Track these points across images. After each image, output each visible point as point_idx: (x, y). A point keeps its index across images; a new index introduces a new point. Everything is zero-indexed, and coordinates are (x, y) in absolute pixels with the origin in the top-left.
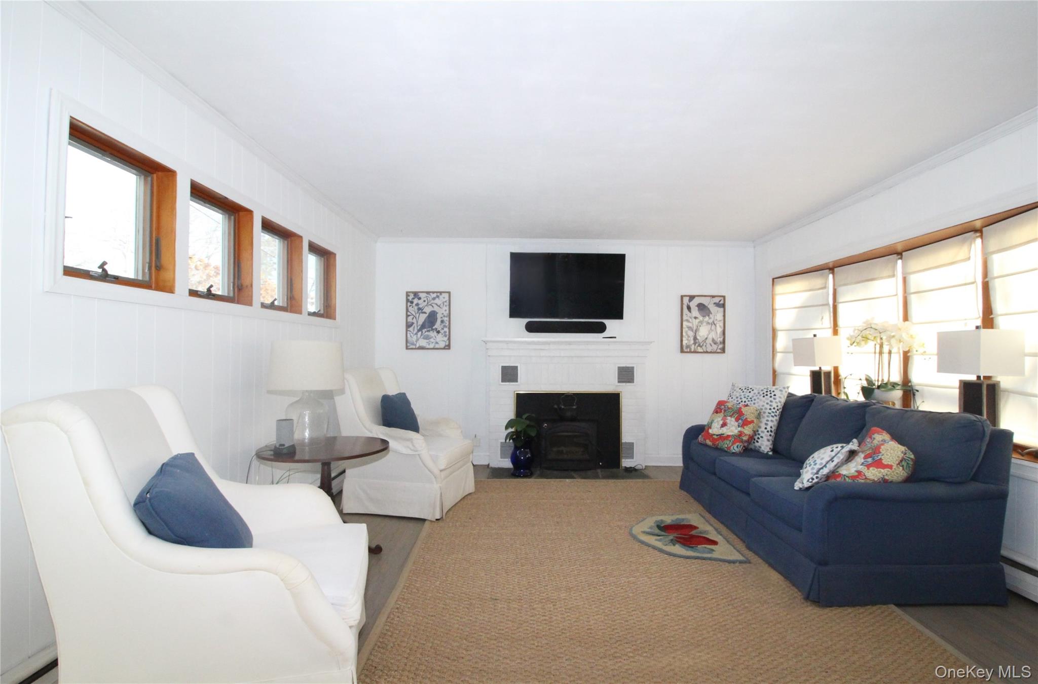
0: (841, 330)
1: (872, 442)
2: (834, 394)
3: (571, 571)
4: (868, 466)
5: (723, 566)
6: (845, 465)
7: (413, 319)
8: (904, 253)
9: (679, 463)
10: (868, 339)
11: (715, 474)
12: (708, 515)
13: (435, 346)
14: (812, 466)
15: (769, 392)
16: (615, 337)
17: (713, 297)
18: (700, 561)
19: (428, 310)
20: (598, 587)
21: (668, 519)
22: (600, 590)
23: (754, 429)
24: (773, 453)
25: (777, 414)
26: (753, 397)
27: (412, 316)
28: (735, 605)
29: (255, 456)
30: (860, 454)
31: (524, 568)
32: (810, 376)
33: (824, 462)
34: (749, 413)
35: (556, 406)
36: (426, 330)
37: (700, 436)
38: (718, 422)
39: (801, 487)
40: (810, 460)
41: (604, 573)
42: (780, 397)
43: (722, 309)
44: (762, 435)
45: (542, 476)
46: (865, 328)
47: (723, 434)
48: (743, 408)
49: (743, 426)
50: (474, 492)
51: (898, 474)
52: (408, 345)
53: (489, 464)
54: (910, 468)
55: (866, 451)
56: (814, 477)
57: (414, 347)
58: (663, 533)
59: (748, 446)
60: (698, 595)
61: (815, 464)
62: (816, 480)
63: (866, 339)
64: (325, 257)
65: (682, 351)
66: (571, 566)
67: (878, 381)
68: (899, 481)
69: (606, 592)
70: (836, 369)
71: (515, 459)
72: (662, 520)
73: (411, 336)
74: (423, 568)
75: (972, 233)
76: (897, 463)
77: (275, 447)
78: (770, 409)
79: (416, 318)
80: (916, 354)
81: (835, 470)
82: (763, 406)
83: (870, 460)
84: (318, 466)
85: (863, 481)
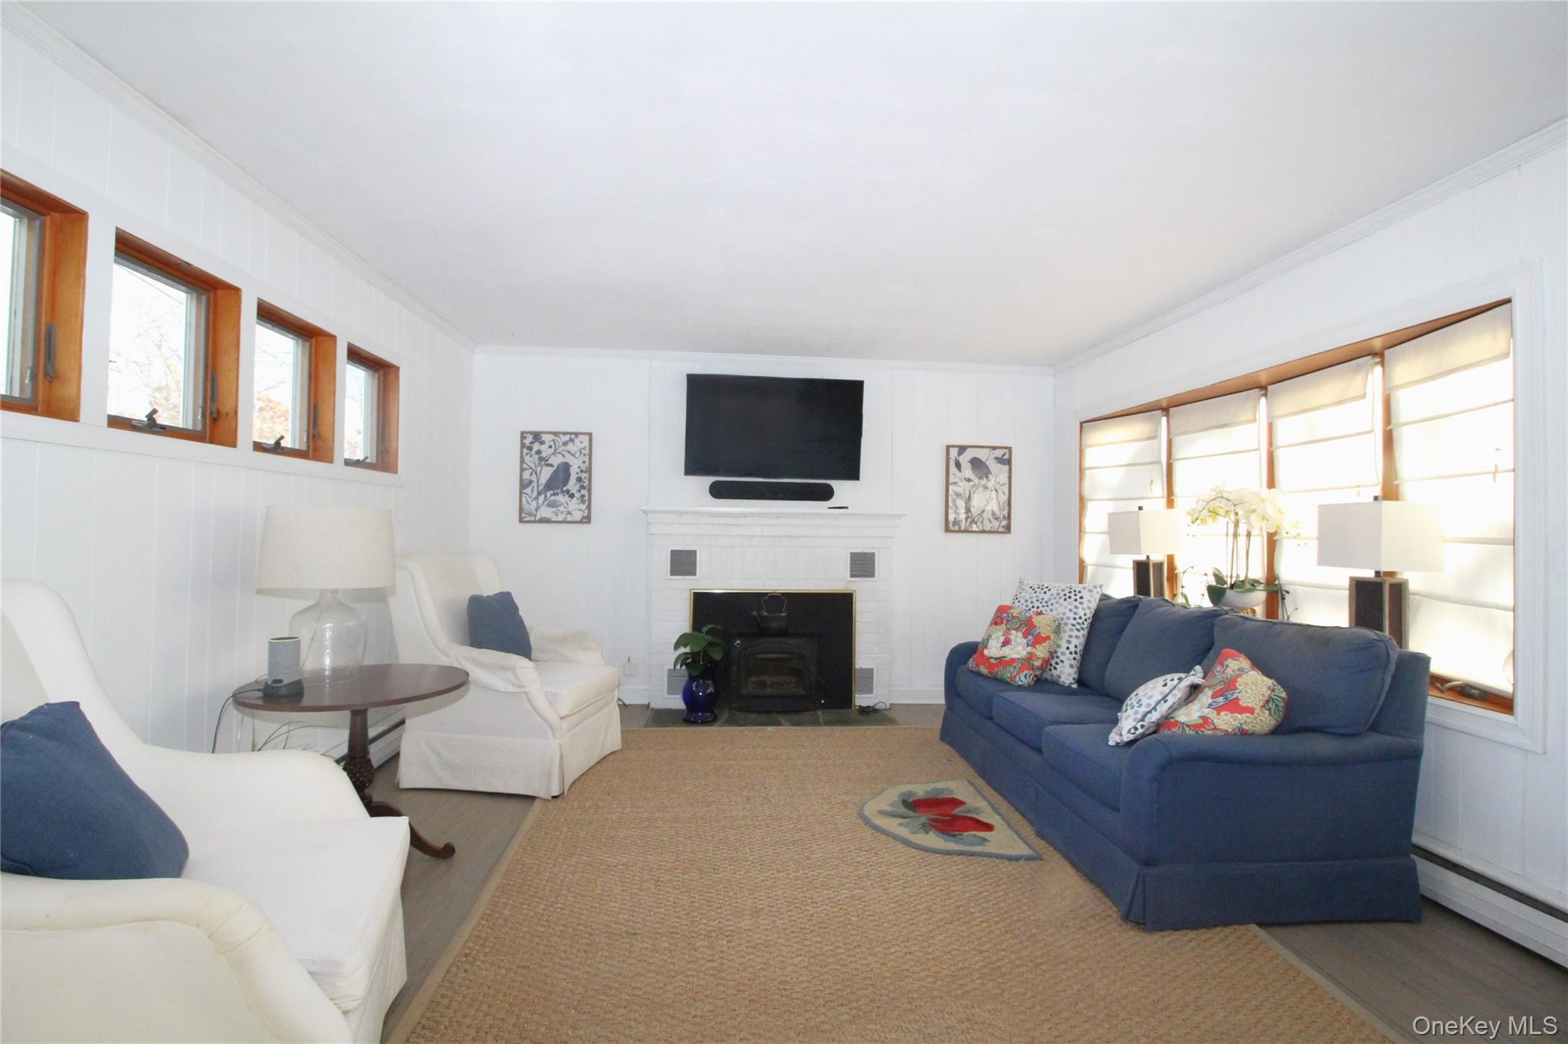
0: (1177, 501)
1: (1223, 672)
2: (1167, 596)
3: (762, 881)
4: (1219, 710)
5: (1001, 866)
6: (1185, 708)
7: (531, 474)
8: (1269, 387)
9: (940, 700)
10: (1218, 514)
11: (991, 718)
12: (980, 782)
13: (566, 518)
14: (1135, 708)
15: (1073, 593)
16: (847, 508)
17: (994, 448)
18: (965, 858)
19: (556, 460)
20: (803, 907)
21: (920, 790)
22: (806, 913)
23: (1051, 650)
24: (1078, 686)
25: (1084, 626)
26: (1050, 599)
27: (531, 470)
28: (1017, 932)
29: (231, 700)
30: (1207, 689)
31: (686, 877)
32: (1133, 568)
33: (1153, 702)
34: (1043, 625)
35: (755, 613)
36: (552, 492)
37: (971, 660)
38: (997, 638)
39: (1118, 741)
40: (1132, 700)
41: (816, 881)
42: (1089, 601)
43: (1006, 467)
44: (1062, 658)
45: (732, 722)
46: (1213, 498)
47: (1005, 657)
48: (1034, 616)
49: (1033, 645)
50: (621, 750)
51: (1263, 721)
52: (523, 515)
53: (649, 704)
54: (1281, 713)
55: (1216, 685)
56: (1139, 726)
57: (533, 519)
58: (911, 813)
59: (1041, 675)
60: (960, 916)
61: (1140, 706)
62: (1140, 731)
63: (1214, 513)
64: (382, 372)
65: (947, 530)
66: (763, 872)
67: (1231, 577)
68: (1263, 732)
69: (816, 915)
70: (1171, 558)
71: (689, 697)
72: (910, 791)
73: (528, 502)
74: (520, 881)
75: (1369, 357)
76: (1262, 704)
77: (267, 684)
78: (1075, 619)
79: (536, 474)
80: (1285, 538)
81: (1169, 714)
82: (1064, 614)
83: (1221, 699)
84: (346, 715)
85: (1210, 732)
